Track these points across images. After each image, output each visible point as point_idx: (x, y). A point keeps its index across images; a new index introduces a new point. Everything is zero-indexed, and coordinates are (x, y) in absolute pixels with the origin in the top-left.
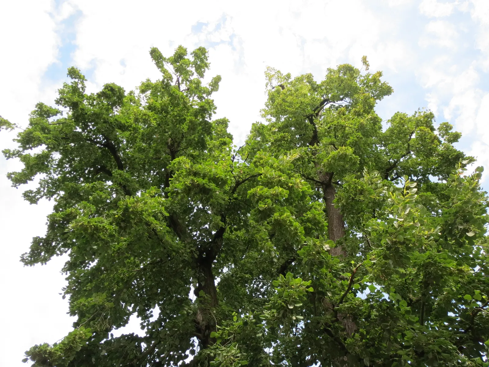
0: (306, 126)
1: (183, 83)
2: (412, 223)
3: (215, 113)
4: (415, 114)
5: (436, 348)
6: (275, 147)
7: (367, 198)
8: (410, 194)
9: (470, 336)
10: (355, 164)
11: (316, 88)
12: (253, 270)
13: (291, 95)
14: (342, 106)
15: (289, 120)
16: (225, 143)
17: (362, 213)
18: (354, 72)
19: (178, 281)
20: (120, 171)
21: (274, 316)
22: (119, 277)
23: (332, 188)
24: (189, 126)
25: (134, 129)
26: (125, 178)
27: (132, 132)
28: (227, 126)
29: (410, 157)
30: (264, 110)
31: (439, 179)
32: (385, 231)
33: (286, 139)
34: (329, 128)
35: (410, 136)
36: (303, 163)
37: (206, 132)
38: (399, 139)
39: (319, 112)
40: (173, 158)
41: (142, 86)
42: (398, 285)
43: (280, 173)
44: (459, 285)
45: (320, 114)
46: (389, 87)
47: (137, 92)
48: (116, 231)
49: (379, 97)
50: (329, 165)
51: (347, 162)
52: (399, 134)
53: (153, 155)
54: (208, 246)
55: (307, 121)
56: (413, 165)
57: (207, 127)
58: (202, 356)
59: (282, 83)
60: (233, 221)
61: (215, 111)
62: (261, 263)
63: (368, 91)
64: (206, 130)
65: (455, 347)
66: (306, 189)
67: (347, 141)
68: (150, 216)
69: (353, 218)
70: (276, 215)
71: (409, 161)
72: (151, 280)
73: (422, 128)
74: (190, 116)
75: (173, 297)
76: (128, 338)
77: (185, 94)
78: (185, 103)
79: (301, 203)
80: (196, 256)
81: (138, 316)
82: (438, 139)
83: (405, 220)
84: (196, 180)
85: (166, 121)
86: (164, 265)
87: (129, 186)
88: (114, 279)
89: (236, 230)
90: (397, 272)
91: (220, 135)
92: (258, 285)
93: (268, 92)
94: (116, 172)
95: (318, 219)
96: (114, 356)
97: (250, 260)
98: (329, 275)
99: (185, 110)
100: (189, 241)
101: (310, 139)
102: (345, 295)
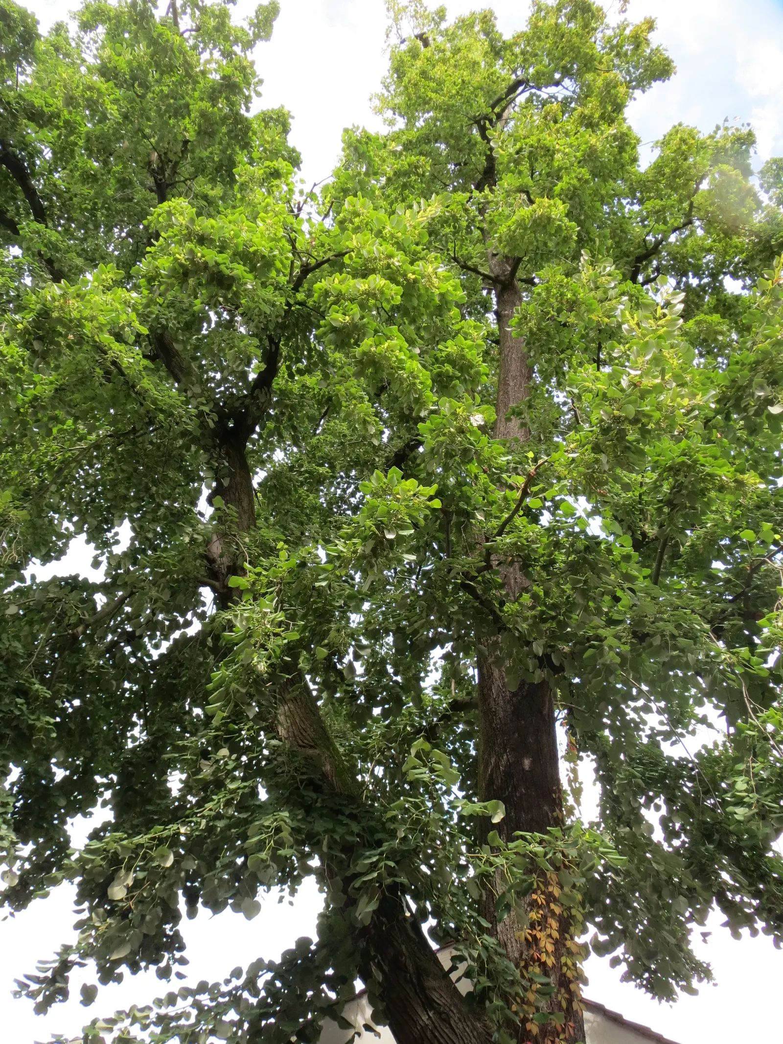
0: (472, 144)
1: (184, 13)
2: (658, 381)
3: (259, 94)
4: (716, 132)
5: (670, 628)
6: (395, 189)
7: (583, 320)
8: (668, 317)
9: (740, 609)
10: (566, 240)
11: (500, 50)
12: (335, 459)
13: (444, 61)
14: (556, 99)
15: (435, 125)
16: (276, 174)
17: (569, 352)
18: (593, 17)
19: (171, 474)
20: (36, 226)
21: (355, 552)
22: (41, 462)
23: (516, 293)
24: (200, 126)
25: (67, 122)
26: (51, 242)
27: (64, 131)
28: (286, 130)
29: (693, 233)
30: (381, 98)
31: (744, 288)
32: (600, 394)
33: (420, 171)
34: (517, 153)
35: (698, 184)
36: (456, 231)
37: (238, 142)
38: (672, 188)
39: (503, 110)
40: (162, 199)
41: (83, 14)
42: (624, 504)
43: (391, 249)
44: (738, 512)
45: (505, 115)
46: (666, 59)
47: (73, 28)
48: (24, 361)
49: (642, 82)
50: (512, 240)
51: (551, 235)
52: (675, 177)
53: (116, 190)
54: (237, 404)
55: (475, 131)
56: (694, 251)
57: (241, 130)
58: (215, 624)
59: (425, 30)
60: (296, 354)
61: (259, 89)
62: (353, 445)
63: (619, 67)
64: (237, 136)
65: (707, 626)
66: (450, 288)
67: (556, 185)
68: (102, 331)
69: (548, 361)
70: (368, 343)
71: (689, 241)
72: (115, 471)
73: (725, 167)
74: (202, 99)
75: (160, 505)
76: (67, 583)
77: (191, 42)
78: (188, 66)
79: (437, 320)
80: (212, 425)
81: (88, 542)
82: (755, 195)
83: (645, 374)
84: (200, 251)
85: (142, 109)
86: (141, 439)
87: (60, 261)
88: (32, 464)
89: (301, 372)
90: (617, 479)
91: (271, 152)
92: (344, 490)
93: (390, 49)
94: (28, 226)
95: (469, 356)
96: (36, 618)
97: (330, 438)
98: (483, 478)
99: (188, 83)
100: (197, 389)
101: (479, 176)
102: (510, 519)
